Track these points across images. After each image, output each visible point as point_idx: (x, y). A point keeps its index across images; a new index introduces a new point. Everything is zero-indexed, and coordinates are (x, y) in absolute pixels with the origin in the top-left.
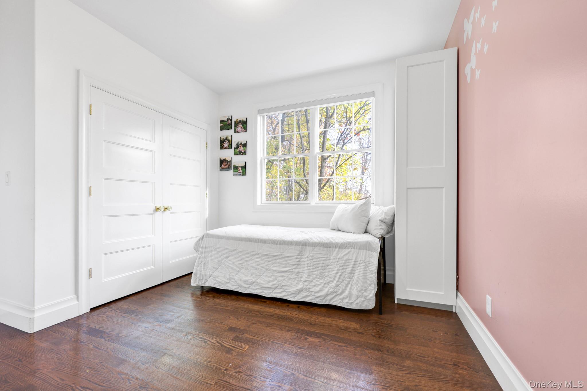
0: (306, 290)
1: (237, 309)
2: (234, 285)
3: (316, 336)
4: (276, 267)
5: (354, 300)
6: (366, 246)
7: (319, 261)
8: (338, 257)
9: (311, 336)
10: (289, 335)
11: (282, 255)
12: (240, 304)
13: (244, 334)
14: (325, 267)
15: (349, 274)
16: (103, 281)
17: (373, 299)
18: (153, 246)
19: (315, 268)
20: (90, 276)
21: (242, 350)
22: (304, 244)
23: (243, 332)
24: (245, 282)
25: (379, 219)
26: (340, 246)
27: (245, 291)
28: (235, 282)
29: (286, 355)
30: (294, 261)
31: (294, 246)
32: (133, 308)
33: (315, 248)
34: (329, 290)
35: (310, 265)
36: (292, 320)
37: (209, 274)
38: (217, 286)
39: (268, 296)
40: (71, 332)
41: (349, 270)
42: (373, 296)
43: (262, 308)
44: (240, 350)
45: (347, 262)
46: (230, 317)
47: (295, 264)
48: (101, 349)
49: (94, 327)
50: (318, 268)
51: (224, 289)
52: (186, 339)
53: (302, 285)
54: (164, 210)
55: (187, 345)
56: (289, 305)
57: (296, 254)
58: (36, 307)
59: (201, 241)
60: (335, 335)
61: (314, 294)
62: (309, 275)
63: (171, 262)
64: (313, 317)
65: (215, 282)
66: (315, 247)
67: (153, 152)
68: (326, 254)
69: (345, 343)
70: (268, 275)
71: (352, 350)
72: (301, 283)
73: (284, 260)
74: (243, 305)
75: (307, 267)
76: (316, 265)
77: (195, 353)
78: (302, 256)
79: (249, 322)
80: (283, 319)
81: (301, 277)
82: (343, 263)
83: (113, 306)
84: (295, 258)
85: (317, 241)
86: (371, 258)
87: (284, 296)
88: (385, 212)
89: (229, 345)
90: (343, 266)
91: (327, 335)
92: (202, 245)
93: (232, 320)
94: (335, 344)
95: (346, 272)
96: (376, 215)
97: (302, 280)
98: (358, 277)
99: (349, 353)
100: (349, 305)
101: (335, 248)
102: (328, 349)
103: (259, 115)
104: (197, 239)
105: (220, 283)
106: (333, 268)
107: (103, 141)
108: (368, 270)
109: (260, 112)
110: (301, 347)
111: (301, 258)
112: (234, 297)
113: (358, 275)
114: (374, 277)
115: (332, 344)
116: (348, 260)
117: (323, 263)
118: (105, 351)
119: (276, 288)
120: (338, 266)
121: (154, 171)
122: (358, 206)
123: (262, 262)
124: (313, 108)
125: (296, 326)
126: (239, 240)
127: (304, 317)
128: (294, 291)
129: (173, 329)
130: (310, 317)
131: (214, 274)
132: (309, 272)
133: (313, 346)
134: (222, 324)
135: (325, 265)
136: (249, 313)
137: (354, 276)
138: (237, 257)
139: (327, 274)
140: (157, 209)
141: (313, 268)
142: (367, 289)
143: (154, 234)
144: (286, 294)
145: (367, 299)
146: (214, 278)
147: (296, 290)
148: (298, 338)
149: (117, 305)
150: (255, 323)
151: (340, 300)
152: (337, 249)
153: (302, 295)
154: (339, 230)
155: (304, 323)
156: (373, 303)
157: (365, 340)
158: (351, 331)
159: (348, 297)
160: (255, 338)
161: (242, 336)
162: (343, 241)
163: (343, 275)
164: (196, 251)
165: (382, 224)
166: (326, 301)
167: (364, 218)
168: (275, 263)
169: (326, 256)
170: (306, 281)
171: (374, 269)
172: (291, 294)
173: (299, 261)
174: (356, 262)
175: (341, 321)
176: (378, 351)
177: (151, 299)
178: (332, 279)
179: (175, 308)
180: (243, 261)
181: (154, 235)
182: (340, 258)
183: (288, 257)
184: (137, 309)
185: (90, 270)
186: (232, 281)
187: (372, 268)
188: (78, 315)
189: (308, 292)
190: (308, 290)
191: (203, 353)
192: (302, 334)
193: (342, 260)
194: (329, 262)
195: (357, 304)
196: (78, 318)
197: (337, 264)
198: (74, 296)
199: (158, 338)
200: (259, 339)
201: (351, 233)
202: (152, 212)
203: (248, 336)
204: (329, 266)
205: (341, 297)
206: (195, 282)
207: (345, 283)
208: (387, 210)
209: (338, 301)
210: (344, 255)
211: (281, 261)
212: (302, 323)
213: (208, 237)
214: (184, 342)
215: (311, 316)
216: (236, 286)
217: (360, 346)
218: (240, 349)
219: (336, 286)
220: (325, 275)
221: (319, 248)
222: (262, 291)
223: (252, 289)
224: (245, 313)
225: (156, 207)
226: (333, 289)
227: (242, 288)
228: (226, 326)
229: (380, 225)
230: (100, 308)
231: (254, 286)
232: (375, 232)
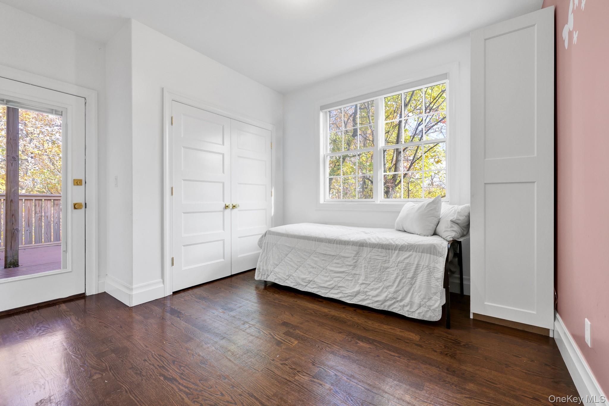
0: (363, 293)
1: (294, 305)
2: (292, 282)
3: (367, 342)
4: (333, 267)
5: (416, 309)
6: (432, 250)
7: (377, 263)
8: (398, 260)
9: (362, 341)
10: (339, 337)
11: (339, 255)
12: (296, 301)
13: (295, 329)
14: (384, 271)
15: (411, 280)
16: (183, 269)
17: (439, 311)
18: (223, 240)
19: (372, 270)
20: (173, 264)
21: (291, 344)
22: (361, 245)
23: (295, 327)
24: (303, 279)
25: (450, 220)
26: (400, 249)
27: (303, 289)
28: (294, 279)
29: (333, 355)
30: (351, 261)
31: (351, 246)
32: (205, 295)
33: (372, 250)
34: (388, 295)
35: (368, 267)
36: (345, 322)
37: (271, 270)
38: (277, 282)
39: (325, 296)
40: (157, 310)
41: (410, 275)
42: (439, 306)
43: (317, 307)
44: (289, 345)
45: (408, 266)
46: (286, 312)
47: (352, 265)
48: (176, 327)
49: (174, 308)
50: (376, 270)
51: (284, 285)
52: (243, 327)
53: (359, 288)
54: (233, 208)
55: (244, 333)
56: (345, 307)
57: (353, 255)
58: (134, 286)
59: (264, 238)
60: (389, 343)
61: (372, 298)
62: (366, 278)
63: (239, 256)
64: (368, 322)
65: (276, 277)
66: (372, 248)
67: (223, 155)
68: (385, 256)
69: (398, 353)
70: (325, 275)
71: (405, 362)
72: (358, 285)
73: (341, 260)
74: (299, 302)
75: (364, 269)
76: (374, 268)
77: (249, 341)
78: (359, 257)
79: (302, 319)
80: (337, 320)
81: (358, 279)
82: (403, 267)
83: (190, 292)
84: (352, 259)
85: (376, 242)
86: (437, 263)
87: (340, 297)
88: (458, 212)
89: (280, 338)
90: (404, 270)
91: (380, 343)
92: (264, 242)
93: (287, 315)
94: (387, 353)
95: (407, 277)
96: (447, 215)
97: (359, 283)
98: (420, 283)
99: (401, 364)
100: (411, 314)
101: (395, 250)
102: (378, 356)
103: (322, 111)
104: (260, 236)
105: (280, 279)
106: (393, 272)
107: (182, 147)
108: (432, 276)
109: (322, 108)
110: (350, 350)
111: (358, 259)
112: (293, 294)
113: (420, 282)
114: (440, 285)
115: (384, 352)
116: (409, 264)
117: (381, 265)
118: (179, 328)
119: (332, 288)
120: (397, 270)
121: (223, 172)
122: (426, 205)
123: (319, 261)
124: (377, 99)
125: (349, 329)
126: (298, 238)
127: (358, 321)
128: (351, 293)
129: (234, 317)
130: (365, 322)
131: (275, 270)
132: (367, 274)
133: (363, 351)
134: (277, 318)
135: (383, 268)
136: (304, 311)
137: (416, 282)
138: (296, 254)
139: (385, 277)
140: (226, 207)
141: (370, 270)
142: (431, 298)
143: (224, 229)
144: (343, 296)
145: (431, 309)
146: (275, 273)
147: (352, 292)
148: (349, 341)
149: (193, 291)
150: (307, 321)
151: (400, 308)
152: (397, 252)
153: (358, 298)
154: (405, 231)
155: (358, 326)
156: (439, 315)
157: (423, 354)
158: (408, 342)
159: (409, 305)
160: (305, 335)
161: (294, 331)
162: (404, 243)
163: (404, 281)
164: (260, 247)
165: (453, 225)
166: (385, 306)
167: (433, 218)
168: (332, 263)
169: (385, 258)
170: (363, 284)
171: (440, 276)
172: (348, 296)
173: (356, 262)
174: (419, 267)
175: (399, 330)
176: (437, 367)
177: (220, 289)
178: (391, 284)
179: (239, 298)
180: (302, 259)
181: (224, 231)
182: (400, 262)
183: (345, 257)
184: (208, 296)
185: (173, 259)
186: (291, 278)
187: (437, 275)
188: (163, 297)
189: (365, 295)
190: (365, 294)
191: (256, 342)
192: (353, 338)
193: (403, 263)
194: (388, 265)
195: (419, 313)
196: (164, 299)
197: (397, 267)
198: (161, 280)
199: (221, 323)
200: (309, 336)
201: (418, 234)
202: (223, 210)
203: (299, 332)
204: (388, 269)
205: (402, 304)
206: (258, 277)
207: (406, 289)
208: (461, 209)
209: (398, 308)
210: (405, 259)
211: (338, 261)
212: (355, 327)
213: (270, 234)
214: (241, 330)
215: (366, 320)
216: (294, 283)
217: (415, 359)
218: (289, 343)
219: (396, 292)
220: (383, 278)
221: (377, 249)
222: (318, 290)
223: (309, 287)
224: (300, 310)
225: (226, 204)
226: (392, 295)
227: (300, 286)
228: (280, 321)
229: (452, 227)
230: (181, 293)
231: (312, 285)
232: (444, 235)
